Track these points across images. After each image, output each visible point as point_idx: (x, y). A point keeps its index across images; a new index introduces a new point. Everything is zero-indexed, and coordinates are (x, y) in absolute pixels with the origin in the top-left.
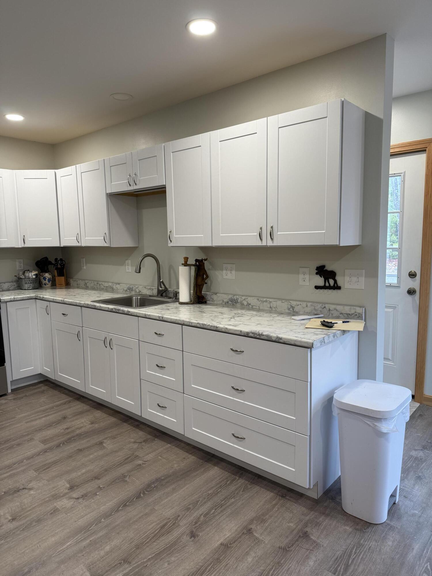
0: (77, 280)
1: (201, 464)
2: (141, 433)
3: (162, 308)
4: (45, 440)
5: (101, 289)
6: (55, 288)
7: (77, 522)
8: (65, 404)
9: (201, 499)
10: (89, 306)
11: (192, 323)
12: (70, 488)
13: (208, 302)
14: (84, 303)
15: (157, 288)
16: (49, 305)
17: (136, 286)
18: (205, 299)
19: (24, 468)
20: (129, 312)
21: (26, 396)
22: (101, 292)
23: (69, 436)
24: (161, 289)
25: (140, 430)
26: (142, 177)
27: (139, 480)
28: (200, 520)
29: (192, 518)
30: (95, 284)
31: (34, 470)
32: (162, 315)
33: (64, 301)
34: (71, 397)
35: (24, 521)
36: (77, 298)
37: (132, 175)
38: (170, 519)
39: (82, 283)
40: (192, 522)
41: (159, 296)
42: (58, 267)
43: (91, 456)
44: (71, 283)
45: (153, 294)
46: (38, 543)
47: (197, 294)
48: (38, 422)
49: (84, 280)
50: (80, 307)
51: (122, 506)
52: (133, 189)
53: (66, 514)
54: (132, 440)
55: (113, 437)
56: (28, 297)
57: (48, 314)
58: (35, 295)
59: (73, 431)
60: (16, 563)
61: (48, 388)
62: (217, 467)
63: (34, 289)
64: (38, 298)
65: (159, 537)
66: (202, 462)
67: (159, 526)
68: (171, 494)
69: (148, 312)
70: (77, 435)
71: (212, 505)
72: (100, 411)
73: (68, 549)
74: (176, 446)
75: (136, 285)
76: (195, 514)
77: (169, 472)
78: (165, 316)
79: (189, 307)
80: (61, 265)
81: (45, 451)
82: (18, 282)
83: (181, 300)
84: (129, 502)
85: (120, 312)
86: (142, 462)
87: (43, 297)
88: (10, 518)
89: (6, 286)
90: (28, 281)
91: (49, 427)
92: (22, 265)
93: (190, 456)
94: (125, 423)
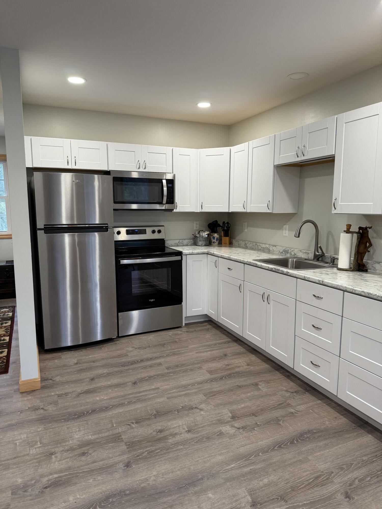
0: (239, 240)
1: (354, 428)
2: (292, 384)
3: (320, 272)
4: (211, 371)
5: (259, 249)
6: (221, 246)
7: (239, 449)
8: (225, 343)
9: (355, 463)
10: (251, 264)
11: (355, 290)
12: (232, 417)
13: (369, 270)
14: (247, 261)
15: (314, 252)
16: (217, 260)
17: (292, 250)
18: (366, 267)
19: (196, 390)
20: (288, 273)
21: (195, 331)
22: (259, 252)
23: (229, 372)
24: (317, 253)
25: (291, 381)
26: (310, 149)
27: (293, 426)
28: (355, 483)
29: (346, 478)
30: (254, 245)
31: (203, 394)
32: (323, 279)
33: (230, 257)
34: (230, 338)
35: (197, 435)
36: (240, 256)
37: (300, 147)
38: (323, 472)
39: (242, 243)
40: (347, 483)
41: (315, 260)
42: (225, 229)
43: (249, 394)
44: (233, 242)
45: (308, 257)
46: (208, 457)
47: (357, 262)
48: (205, 354)
49: (245, 241)
50: (243, 264)
51: (277, 447)
52: (300, 160)
53: (230, 439)
54: (284, 388)
55: (267, 382)
56: (202, 252)
57: (216, 267)
58: (207, 251)
59: (233, 368)
60: (192, 467)
61: (212, 327)
62: (372, 435)
63: (205, 246)
64: (209, 253)
65: (313, 486)
66: (355, 426)
67: (313, 476)
68: (323, 449)
69: (308, 275)
70: (236, 372)
71: (367, 472)
72: (255, 355)
73: (232, 470)
74: (327, 404)
75: (292, 248)
76: (349, 476)
77: (321, 427)
78: (325, 281)
79: (348, 274)
80: (227, 227)
81: (212, 380)
82: (194, 240)
83: (340, 266)
84: (284, 444)
85: (279, 271)
86: (294, 411)
87: (214, 253)
88: (187, 429)
89: (186, 242)
90: (202, 239)
91: (214, 360)
92: (198, 226)
93: (341, 417)
94: (277, 371)
